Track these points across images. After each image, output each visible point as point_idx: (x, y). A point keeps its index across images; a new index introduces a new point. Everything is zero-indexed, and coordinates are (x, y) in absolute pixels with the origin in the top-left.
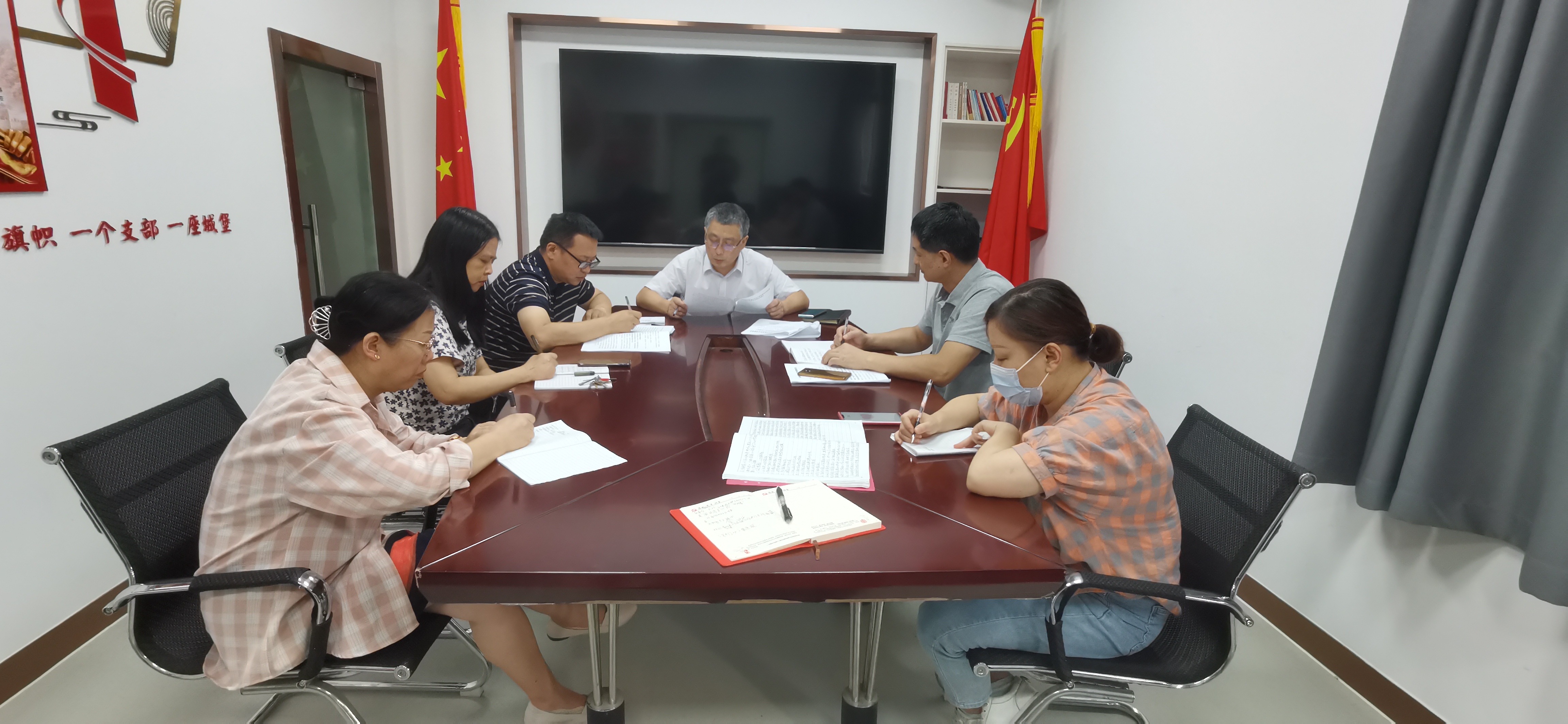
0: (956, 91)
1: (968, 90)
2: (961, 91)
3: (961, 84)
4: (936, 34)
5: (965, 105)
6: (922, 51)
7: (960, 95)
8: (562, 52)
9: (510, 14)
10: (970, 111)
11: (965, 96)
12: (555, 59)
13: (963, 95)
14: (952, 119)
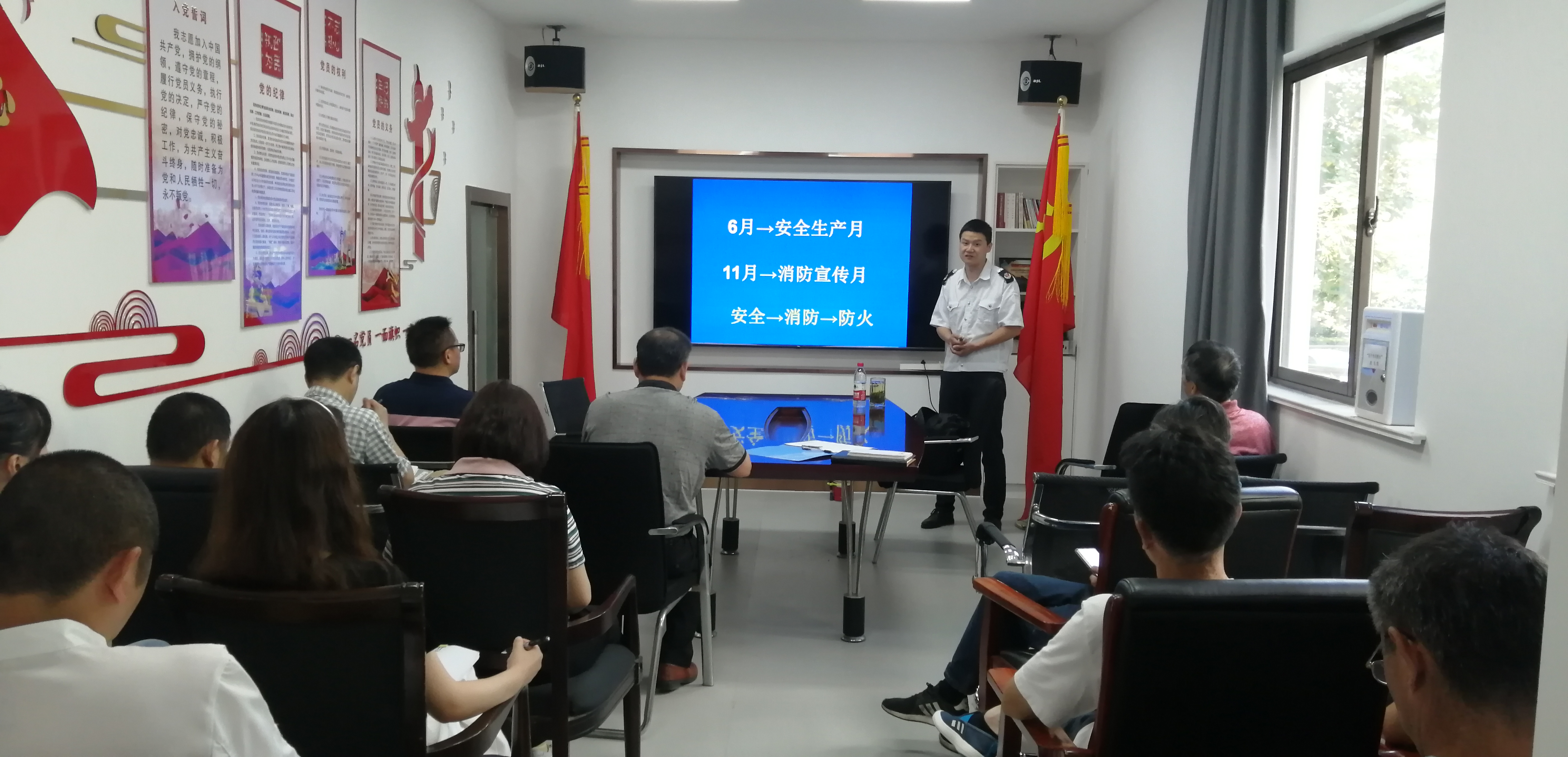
0: (1013, 200)
1: (1024, 199)
2: (1017, 201)
3: (1017, 195)
4: (987, 154)
5: (1021, 212)
6: (977, 167)
7: (1017, 205)
8: (656, 177)
9: (614, 149)
10: (1028, 219)
11: (1021, 205)
12: (652, 183)
13: (1020, 204)
14: (1010, 227)
